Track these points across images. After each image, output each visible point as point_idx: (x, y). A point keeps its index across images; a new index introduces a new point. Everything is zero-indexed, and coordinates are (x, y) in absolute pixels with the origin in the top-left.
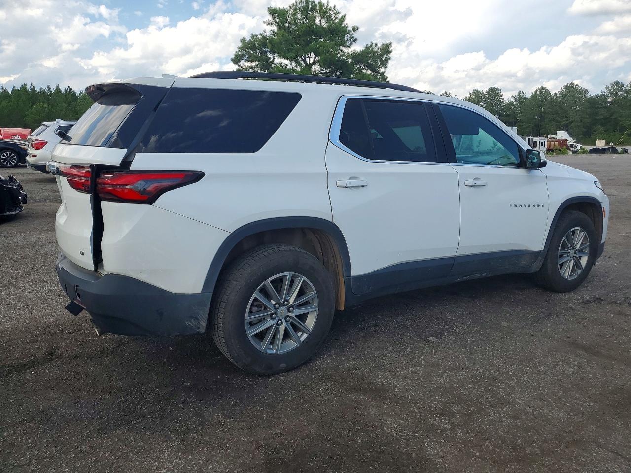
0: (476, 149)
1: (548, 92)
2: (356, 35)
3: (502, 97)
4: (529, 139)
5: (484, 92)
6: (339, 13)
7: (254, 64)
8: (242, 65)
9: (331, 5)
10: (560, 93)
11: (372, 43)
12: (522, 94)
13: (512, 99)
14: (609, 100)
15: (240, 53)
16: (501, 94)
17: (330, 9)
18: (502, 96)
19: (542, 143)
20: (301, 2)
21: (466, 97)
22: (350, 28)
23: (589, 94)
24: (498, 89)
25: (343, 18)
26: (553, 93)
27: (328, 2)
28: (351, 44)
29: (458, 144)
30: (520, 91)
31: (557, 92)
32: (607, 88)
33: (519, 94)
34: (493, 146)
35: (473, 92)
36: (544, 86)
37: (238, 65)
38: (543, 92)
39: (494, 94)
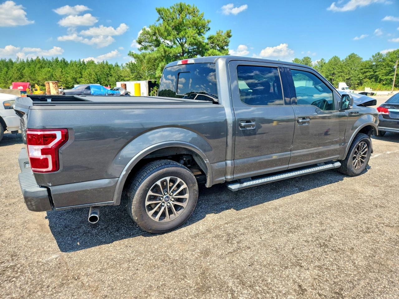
1: (339, 59)
2: (209, 25)
3: (311, 63)
5: (301, 60)
10: (346, 59)
12: (323, 61)
13: (317, 63)
14: (374, 63)
15: (142, 37)
16: (311, 61)
20: (177, 5)
22: (206, 21)
23: (363, 60)
24: (309, 58)
25: (203, 15)
26: (341, 60)
28: (207, 31)
30: (322, 59)
31: (344, 59)
32: (373, 56)
33: (321, 61)
36: (337, 56)
37: (142, 45)
38: (336, 59)
39: (307, 61)
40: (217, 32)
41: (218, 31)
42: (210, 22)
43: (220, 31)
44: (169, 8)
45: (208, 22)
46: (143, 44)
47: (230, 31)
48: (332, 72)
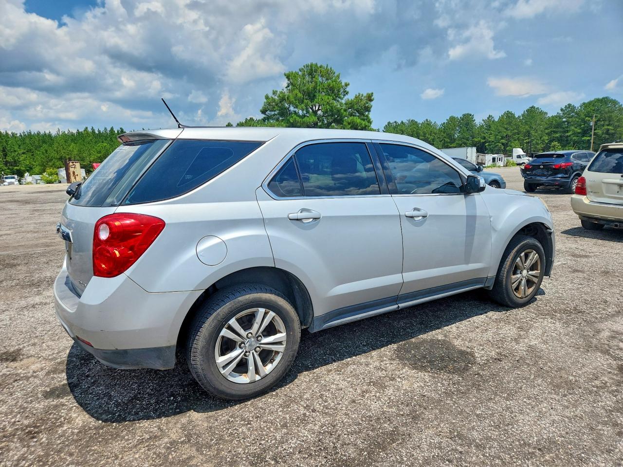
1: (513, 115)
2: (347, 89)
3: (475, 122)
5: (459, 118)
6: (335, 73)
7: (276, 112)
8: (267, 114)
9: (329, 67)
10: (523, 115)
12: (491, 118)
13: (483, 122)
14: (564, 120)
15: (267, 106)
16: (473, 119)
17: (329, 70)
20: (308, 66)
21: (444, 123)
22: (343, 84)
23: (548, 115)
24: (471, 115)
25: (338, 76)
26: (516, 116)
27: (327, 66)
28: (344, 96)
30: (490, 116)
31: (520, 115)
32: (562, 110)
33: (488, 118)
35: (450, 118)
36: (510, 111)
37: (265, 114)
38: (509, 115)
39: (467, 120)
40: (356, 95)
41: (358, 95)
42: (348, 85)
43: (359, 94)
44: (298, 71)
45: (347, 85)
47: (372, 94)
48: (505, 134)
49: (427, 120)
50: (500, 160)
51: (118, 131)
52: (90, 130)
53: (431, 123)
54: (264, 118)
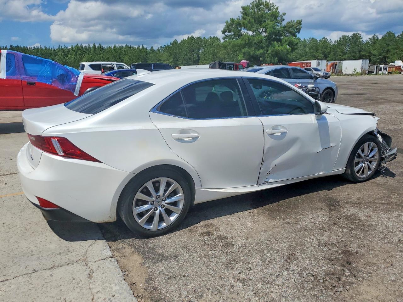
0: (344, 73)
1: (393, 34)
2: (284, 17)
4: (377, 66)
5: (350, 37)
6: (275, 6)
7: (232, 33)
8: (226, 35)
9: (271, 2)
11: (291, 20)
13: (369, 40)
15: (226, 28)
17: (271, 4)
18: (362, 38)
19: (385, 68)
20: (256, 1)
21: (338, 40)
22: (281, 13)
24: (359, 34)
25: (277, 8)
26: (396, 35)
27: (270, 1)
28: (282, 21)
29: (334, 70)
31: (399, 34)
33: (373, 37)
34: (354, 70)
35: (342, 37)
36: (391, 31)
38: (390, 34)
39: (356, 38)
42: (286, 14)
44: (249, 4)
45: (284, 14)
46: (227, 33)
47: (302, 20)
48: (386, 49)
49: (324, 38)
50: (385, 70)
51: (98, 46)
52: (79, 45)
53: (328, 40)
54: (224, 37)
